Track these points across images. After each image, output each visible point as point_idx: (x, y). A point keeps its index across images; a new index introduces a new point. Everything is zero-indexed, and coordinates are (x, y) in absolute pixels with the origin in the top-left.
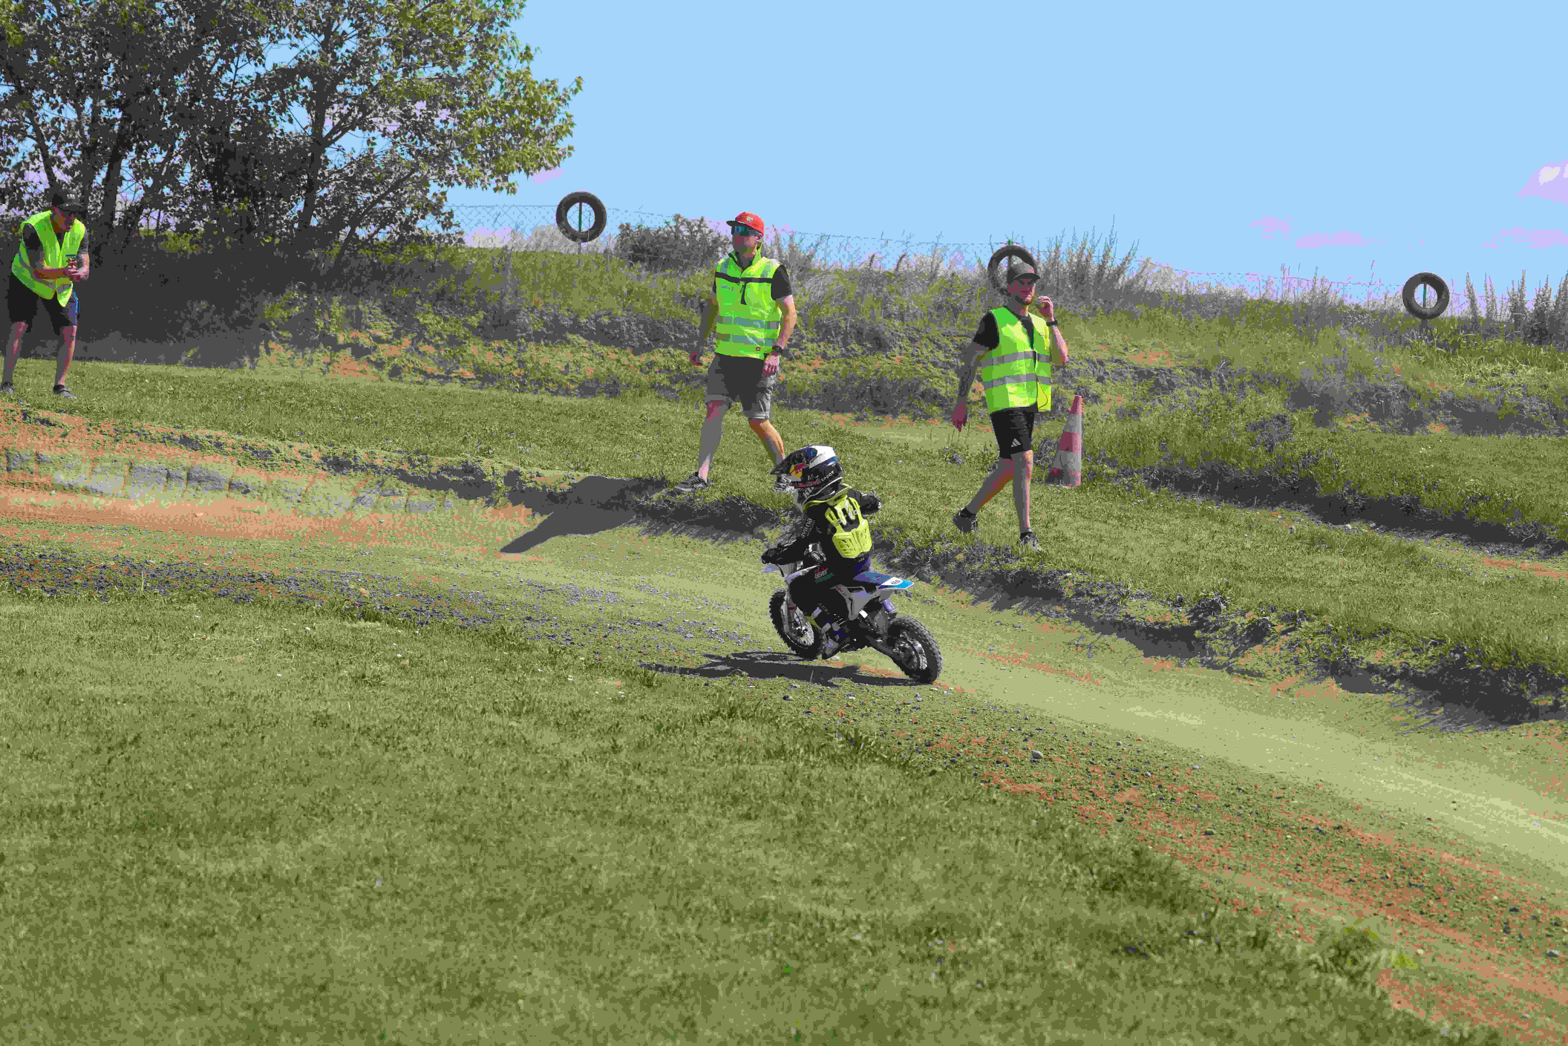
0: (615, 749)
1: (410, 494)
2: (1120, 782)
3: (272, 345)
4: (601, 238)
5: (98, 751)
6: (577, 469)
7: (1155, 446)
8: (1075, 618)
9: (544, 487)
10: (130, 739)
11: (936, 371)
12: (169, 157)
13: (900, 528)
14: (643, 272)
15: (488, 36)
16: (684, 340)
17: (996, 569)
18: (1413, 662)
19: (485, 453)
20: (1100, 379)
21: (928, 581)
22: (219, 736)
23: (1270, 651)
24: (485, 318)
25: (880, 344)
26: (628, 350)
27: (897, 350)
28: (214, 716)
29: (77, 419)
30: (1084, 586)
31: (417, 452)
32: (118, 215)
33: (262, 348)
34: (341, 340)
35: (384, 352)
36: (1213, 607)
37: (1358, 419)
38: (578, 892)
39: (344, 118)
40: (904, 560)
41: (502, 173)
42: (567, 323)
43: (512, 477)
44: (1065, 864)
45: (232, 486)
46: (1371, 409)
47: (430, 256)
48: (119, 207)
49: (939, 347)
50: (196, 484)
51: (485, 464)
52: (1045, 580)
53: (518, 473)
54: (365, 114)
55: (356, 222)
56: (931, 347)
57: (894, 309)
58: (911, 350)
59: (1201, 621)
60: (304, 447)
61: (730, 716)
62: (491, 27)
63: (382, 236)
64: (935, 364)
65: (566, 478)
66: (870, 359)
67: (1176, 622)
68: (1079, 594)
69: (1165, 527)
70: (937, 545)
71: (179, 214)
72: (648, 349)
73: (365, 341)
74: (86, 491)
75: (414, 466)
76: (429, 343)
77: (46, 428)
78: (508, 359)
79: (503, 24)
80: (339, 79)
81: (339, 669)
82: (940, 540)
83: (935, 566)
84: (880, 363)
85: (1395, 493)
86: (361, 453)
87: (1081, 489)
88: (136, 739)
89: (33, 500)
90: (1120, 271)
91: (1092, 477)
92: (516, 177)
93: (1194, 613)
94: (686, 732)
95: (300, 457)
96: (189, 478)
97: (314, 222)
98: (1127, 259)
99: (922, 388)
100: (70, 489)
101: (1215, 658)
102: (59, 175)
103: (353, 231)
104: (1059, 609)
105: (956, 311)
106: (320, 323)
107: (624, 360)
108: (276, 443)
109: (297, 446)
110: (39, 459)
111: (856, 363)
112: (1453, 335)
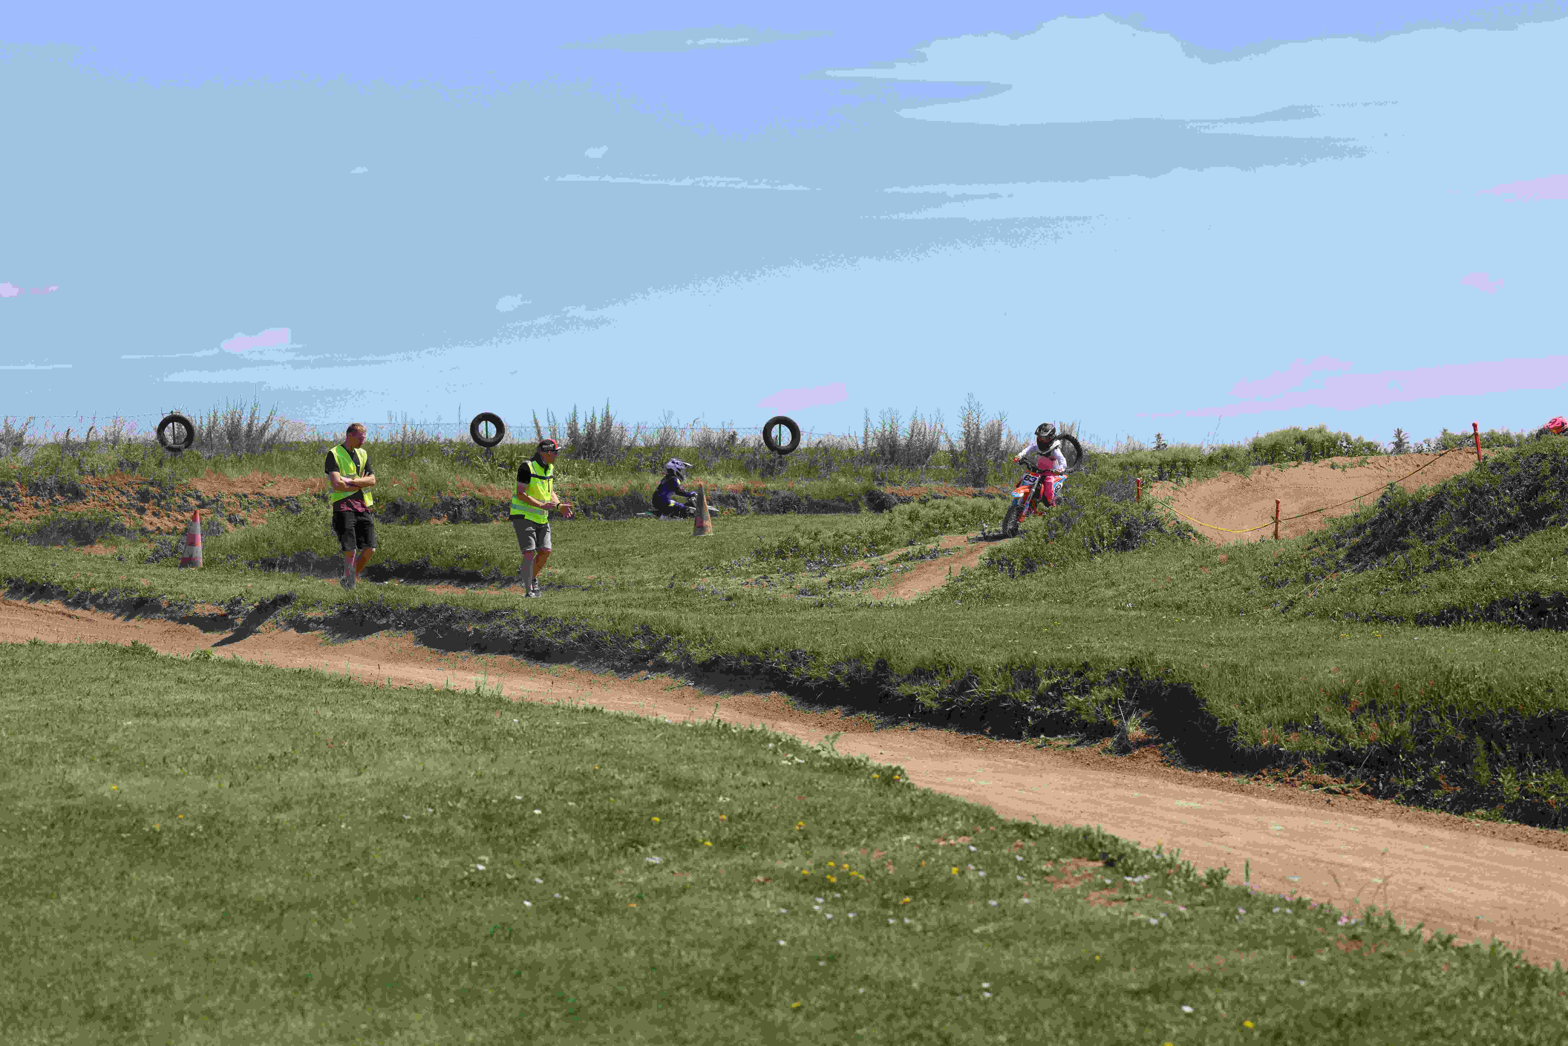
8: (169, 618)
13: (71, 583)
17: (125, 598)
20: (246, 508)
21: (88, 610)
25: (77, 494)
27: (91, 497)
30: (173, 601)
40: (74, 600)
52: (152, 601)
57: (87, 468)
58: (101, 497)
67: (219, 613)
68: (170, 606)
82: (94, 586)
83: (92, 601)
85: (415, 559)
91: (210, 562)
98: (269, 419)
111: (60, 510)
112: (510, 457)
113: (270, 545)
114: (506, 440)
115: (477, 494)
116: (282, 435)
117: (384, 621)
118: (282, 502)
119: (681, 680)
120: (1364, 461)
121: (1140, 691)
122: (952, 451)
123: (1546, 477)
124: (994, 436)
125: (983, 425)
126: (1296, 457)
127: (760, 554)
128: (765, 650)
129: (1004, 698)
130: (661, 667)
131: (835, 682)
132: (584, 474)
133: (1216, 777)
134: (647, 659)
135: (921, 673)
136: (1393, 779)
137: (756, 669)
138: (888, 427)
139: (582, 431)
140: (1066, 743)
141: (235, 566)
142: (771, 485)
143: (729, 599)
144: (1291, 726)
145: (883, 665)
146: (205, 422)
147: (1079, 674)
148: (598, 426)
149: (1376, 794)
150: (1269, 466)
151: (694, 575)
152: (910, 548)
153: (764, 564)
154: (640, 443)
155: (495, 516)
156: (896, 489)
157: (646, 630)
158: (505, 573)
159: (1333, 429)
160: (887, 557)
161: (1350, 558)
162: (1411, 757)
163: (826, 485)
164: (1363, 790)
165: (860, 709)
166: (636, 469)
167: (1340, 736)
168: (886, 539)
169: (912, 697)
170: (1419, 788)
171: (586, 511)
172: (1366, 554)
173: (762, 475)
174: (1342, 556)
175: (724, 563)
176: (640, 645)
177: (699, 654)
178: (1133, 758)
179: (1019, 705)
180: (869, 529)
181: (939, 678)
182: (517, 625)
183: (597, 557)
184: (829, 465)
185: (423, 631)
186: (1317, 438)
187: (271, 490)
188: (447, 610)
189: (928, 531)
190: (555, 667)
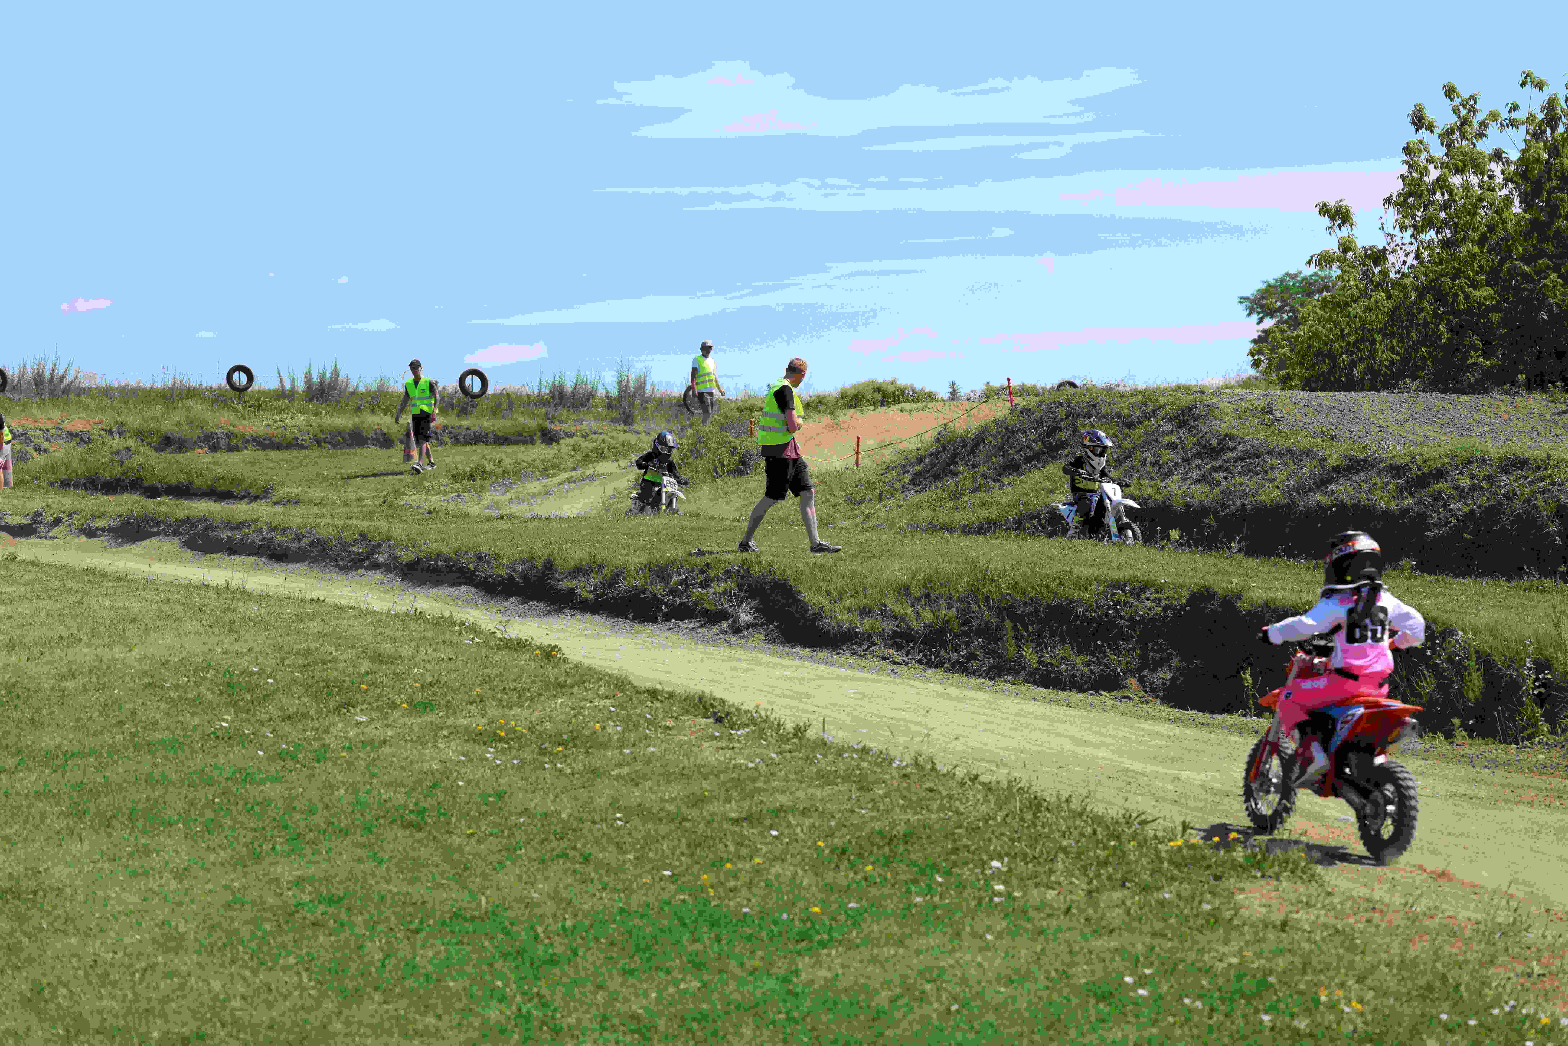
18: (113, 525)
23: (61, 528)
36: (40, 515)
37: (201, 452)
46: (209, 445)
59: (35, 521)
67: (25, 523)
85: (181, 480)
90: (63, 376)
93: (33, 518)
98: (67, 369)
112: (258, 400)
113: (67, 469)
114: (255, 386)
115: (231, 428)
116: (77, 381)
117: (155, 530)
118: (77, 435)
119: (391, 576)
120: (926, 406)
121: (749, 585)
122: (608, 397)
123: (1061, 420)
124: (641, 385)
125: (633, 377)
126: (873, 404)
127: (455, 478)
128: (457, 553)
129: (644, 591)
130: (375, 566)
131: (511, 578)
132: (317, 414)
133: (807, 652)
134: (363, 560)
135: (578, 571)
136: (942, 653)
137: (450, 569)
138: (557, 378)
139: (315, 380)
140: (691, 625)
141: (39, 486)
142: (465, 423)
143: (430, 512)
144: (865, 612)
145: (549, 565)
146: (17, 371)
147: (702, 572)
148: (328, 375)
149: (929, 664)
150: (853, 410)
151: (403, 494)
152: (573, 473)
153: (458, 485)
154: (361, 389)
155: (246, 448)
156: (564, 426)
157: (363, 536)
158: (253, 492)
159: (902, 382)
160: (556, 480)
161: (913, 482)
162: (957, 636)
163: (508, 423)
164: (920, 662)
165: (532, 599)
166: (358, 409)
167: (903, 620)
168: (554, 466)
169: (572, 591)
170: (962, 660)
171: (318, 442)
172: (926, 479)
173: (458, 415)
174: (907, 480)
175: (427, 484)
176: (358, 549)
177: (406, 556)
178: (743, 637)
179: (655, 595)
180: (542, 457)
181: (593, 575)
182: (261, 532)
183: (325, 479)
184: (510, 408)
185: (186, 538)
186: (891, 389)
187: (67, 426)
188: (206, 520)
189: (587, 459)
190: (290, 566)
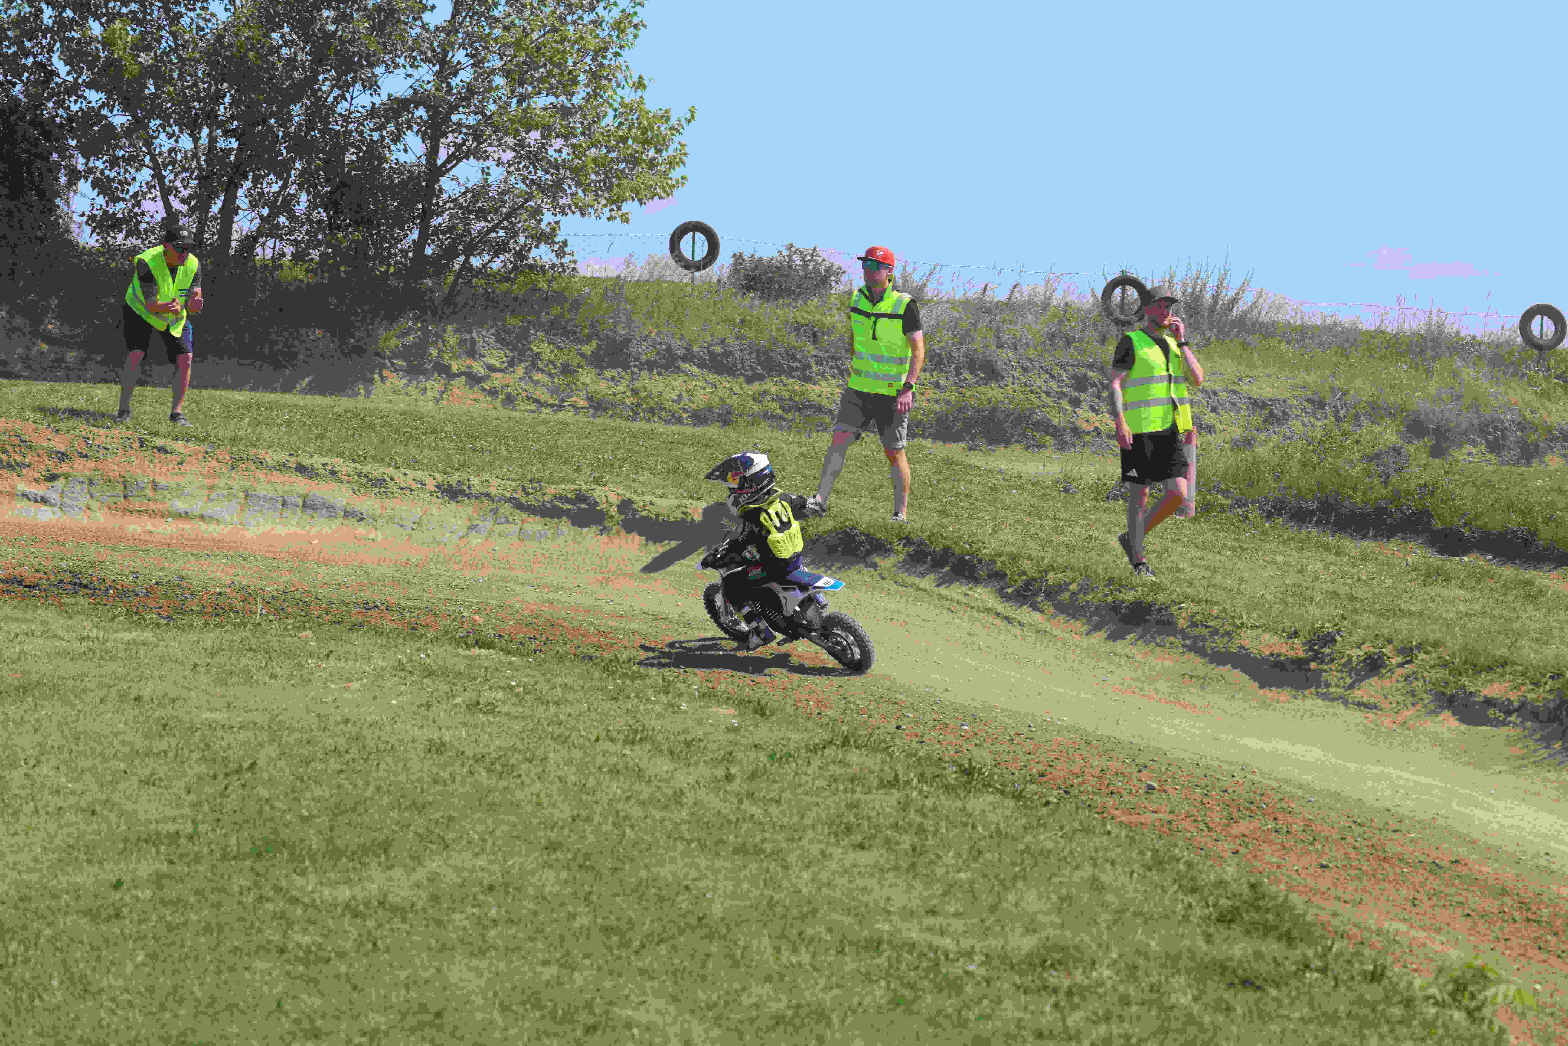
0: (729, 778)
1: (523, 522)
2: (1236, 815)
3: (385, 373)
4: (715, 267)
5: (215, 777)
6: (691, 497)
7: (1269, 477)
8: (1190, 649)
9: (657, 515)
10: (246, 765)
11: (1049, 401)
12: (284, 187)
13: (1014, 558)
14: (756, 302)
15: (601, 65)
16: (797, 369)
17: (1110, 599)
18: (1531, 696)
19: (598, 481)
20: (1214, 410)
21: (1041, 611)
22: (335, 764)
23: (1386, 683)
24: (599, 347)
25: (992, 374)
26: (741, 379)
27: (1010, 379)
28: (329, 743)
29: (194, 447)
30: (1199, 617)
31: (531, 481)
32: (234, 244)
33: (376, 376)
34: (455, 368)
35: (498, 380)
36: (1329, 640)
37: (1474, 451)
38: (693, 921)
39: (458, 147)
40: (1017, 590)
41: (617, 202)
42: (680, 352)
43: (625, 506)
44: (1180, 896)
45: (347, 514)
46: (1487, 440)
47: (543, 285)
48: (235, 236)
49: (1053, 377)
50: (310, 512)
51: (598, 493)
52: (1159, 610)
53: (630, 502)
54: (480, 143)
55: (470, 251)
56: (1045, 376)
57: (1007, 338)
58: (1024, 379)
59: (1317, 653)
60: (419, 474)
61: (843, 745)
62: (604, 57)
63: (496, 266)
64: (1048, 394)
65: (678, 507)
66: (982, 389)
67: (1292, 654)
68: (1194, 625)
69: (1279, 559)
70: (1051, 575)
71: (296, 243)
72: (761, 378)
73: (478, 369)
74: (202, 518)
75: (528, 494)
76: (542, 371)
77: (163, 456)
78: (621, 388)
79: (617, 54)
80: (453, 108)
81: (454, 696)
82: (1053, 570)
83: (1049, 596)
84: (992, 392)
85: (1512, 525)
86: (475, 481)
87: (1196, 520)
88: (253, 765)
89: (149, 527)
90: (1234, 301)
91: (1206, 508)
92: (629, 207)
93: (1310, 645)
94: (800, 762)
95: (414, 486)
96: (304, 506)
97: (429, 251)
98: (1242, 290)
99: (1035, 418)
100: (186, 516)
101: (1332, 690)
102: (176, 204)
103: (466, 261)
104: (1172, 639)
105: (1069, 342)
106: (434, 352)
107: (736, 389)
108: (391, 471)
109: (412, 474)
110: (155, 487)
111: (968, 393)
115: (1527, 414)
118: (1264, 405)
187: (1249, 388)
